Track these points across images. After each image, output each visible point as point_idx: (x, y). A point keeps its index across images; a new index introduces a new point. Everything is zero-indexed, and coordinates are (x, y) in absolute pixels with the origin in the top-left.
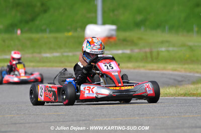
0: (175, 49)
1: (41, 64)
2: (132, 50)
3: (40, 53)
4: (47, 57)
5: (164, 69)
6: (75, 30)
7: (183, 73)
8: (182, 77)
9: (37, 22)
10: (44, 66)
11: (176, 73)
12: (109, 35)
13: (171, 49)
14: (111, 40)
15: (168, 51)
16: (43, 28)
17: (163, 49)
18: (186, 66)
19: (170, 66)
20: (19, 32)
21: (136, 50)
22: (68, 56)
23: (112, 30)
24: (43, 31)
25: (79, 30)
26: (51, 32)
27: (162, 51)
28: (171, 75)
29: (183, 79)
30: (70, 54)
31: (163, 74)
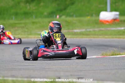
1: (75, 36)
3: (72, 29)
4: (77, 32)
6: (92, 15)
9: (68, 10)
10: (77, 38)
12: (115, 18)
14: (116, 21)
16: (72, 14)
22: (90, 31)
23: (117, 15)
24: (72, 16)
25: (94, 15)
26: (76, 16)
30: (91, 30)
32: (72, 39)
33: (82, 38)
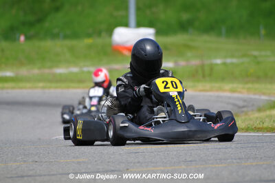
0: (234, 60)
1: (53, 85)
2: (176, 63)
3: (51, 67)
4: (60, 74)
5: (220, 89)
6: (99, 34)
7: (245, 95)
8: (245, 101)
9: (47, 24)
10: (56, 88)
11: (236, 95)
13: (229, 61)
15: (224, 64)
16: (56, 31)
17: (219, 61)
18: (250, 85)
19: (228, 86)
20: (22, 38)
21: (182, 63)
22: (89, 72)
23: (150, 35)
24: (54, 36)
25: (104, 34)
26: (66, 37)
27: (217, 64)
28: (230, 98)
29: (245, 104)
30: (92, 69)
31: (218, 97)
32: (47, 91)
33: (68, 88)
